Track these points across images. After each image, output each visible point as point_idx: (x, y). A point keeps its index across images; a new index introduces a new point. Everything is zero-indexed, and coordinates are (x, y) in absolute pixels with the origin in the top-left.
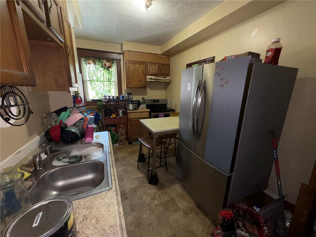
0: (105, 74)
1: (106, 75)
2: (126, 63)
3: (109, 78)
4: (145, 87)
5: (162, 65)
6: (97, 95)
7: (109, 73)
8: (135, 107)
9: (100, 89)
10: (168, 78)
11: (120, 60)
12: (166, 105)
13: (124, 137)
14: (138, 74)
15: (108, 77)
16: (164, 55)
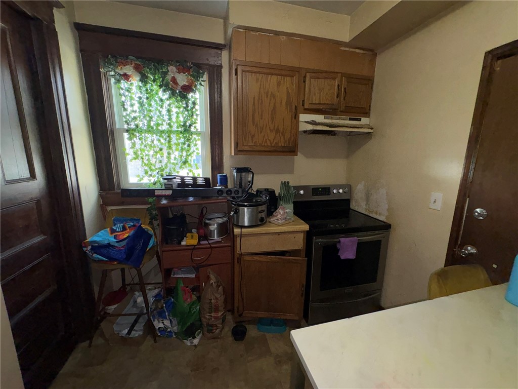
0: (174, 110)
1: (177, 113)
2: (236, 70)
3: (185, 123)
4: (291, 150)
5: (350, 78)
6: (150, 173)
7: (187, 106)
8: (260, 215)
9: (158, 156)
10: (365, 121)
11: (221, 67)
12: (347, 202)
13: (220, 314)
14: (275, 107)
15: (181, 119)
16: (358, 48)
